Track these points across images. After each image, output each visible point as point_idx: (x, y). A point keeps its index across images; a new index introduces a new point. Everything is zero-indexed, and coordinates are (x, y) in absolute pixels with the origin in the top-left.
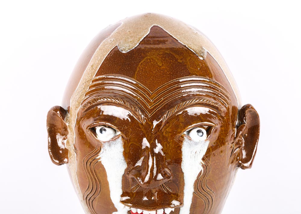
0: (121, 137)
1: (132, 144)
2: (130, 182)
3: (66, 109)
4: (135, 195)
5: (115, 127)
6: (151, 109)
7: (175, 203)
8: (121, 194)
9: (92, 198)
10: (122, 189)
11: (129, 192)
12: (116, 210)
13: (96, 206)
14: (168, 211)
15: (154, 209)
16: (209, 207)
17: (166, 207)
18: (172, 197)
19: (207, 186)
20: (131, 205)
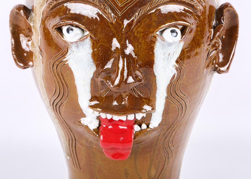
0: (89, 37)
1: (101, 45)
2: (99, 86)
3: (30, 8)
4: (104, 99)
5: (83, 27)
6: (122, 7)
7: (147, 108)
8: (90, 98)
9: (59, 103)
10: (91, 93)
11: (98, 96)
12: (84, 116)
13: (63, 111)
14: (139, 116)
15: (125, 114)
16: (183, 113)
17: (137, 112)
18: (143, 101)
19: (181, 91)
20: (100, 110)
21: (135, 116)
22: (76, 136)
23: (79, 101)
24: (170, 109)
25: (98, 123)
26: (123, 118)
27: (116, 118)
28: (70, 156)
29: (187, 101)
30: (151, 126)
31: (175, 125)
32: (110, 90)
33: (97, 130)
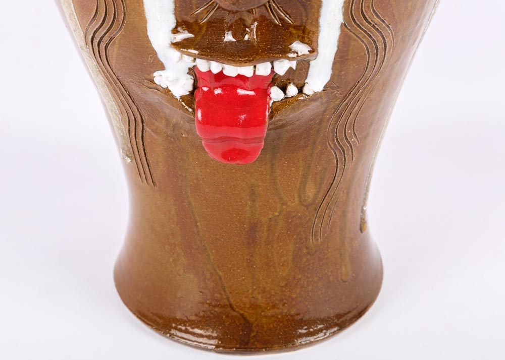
7: (300, 48)
8: (173, 26)
9: (107, 39)
10: (175, 14)
11: (191, 21)
12: (162, 67)
13: (115, 56)
14: (282, 67)
15: (250, 61)
16: (377, 62)
17: (278, 58)
18: (291, 34)
19: (374, 11)
20: (196, 52)
21: (273, 68)
22: (143, 113)
23: (149, 34)
24: (350, 53)
25: (192, 82)
26: (247, 71)
27: (231, 70)
28: (131, 158)
29: (388, 33)
30: (308, 90)
31: (359, 88)
32: (219, 8)
33: (190, 99)
